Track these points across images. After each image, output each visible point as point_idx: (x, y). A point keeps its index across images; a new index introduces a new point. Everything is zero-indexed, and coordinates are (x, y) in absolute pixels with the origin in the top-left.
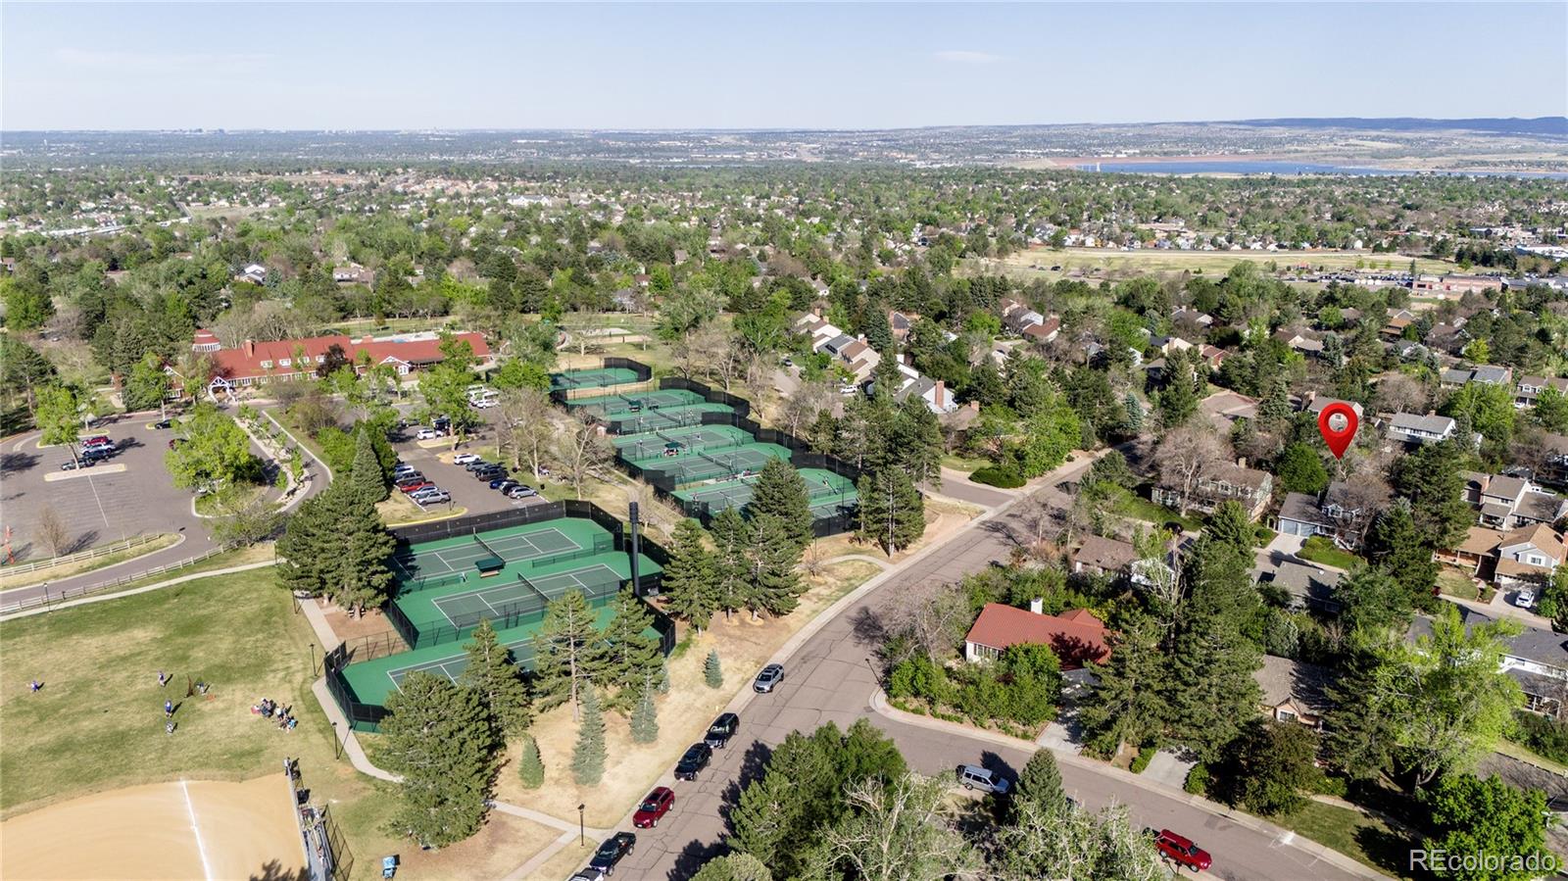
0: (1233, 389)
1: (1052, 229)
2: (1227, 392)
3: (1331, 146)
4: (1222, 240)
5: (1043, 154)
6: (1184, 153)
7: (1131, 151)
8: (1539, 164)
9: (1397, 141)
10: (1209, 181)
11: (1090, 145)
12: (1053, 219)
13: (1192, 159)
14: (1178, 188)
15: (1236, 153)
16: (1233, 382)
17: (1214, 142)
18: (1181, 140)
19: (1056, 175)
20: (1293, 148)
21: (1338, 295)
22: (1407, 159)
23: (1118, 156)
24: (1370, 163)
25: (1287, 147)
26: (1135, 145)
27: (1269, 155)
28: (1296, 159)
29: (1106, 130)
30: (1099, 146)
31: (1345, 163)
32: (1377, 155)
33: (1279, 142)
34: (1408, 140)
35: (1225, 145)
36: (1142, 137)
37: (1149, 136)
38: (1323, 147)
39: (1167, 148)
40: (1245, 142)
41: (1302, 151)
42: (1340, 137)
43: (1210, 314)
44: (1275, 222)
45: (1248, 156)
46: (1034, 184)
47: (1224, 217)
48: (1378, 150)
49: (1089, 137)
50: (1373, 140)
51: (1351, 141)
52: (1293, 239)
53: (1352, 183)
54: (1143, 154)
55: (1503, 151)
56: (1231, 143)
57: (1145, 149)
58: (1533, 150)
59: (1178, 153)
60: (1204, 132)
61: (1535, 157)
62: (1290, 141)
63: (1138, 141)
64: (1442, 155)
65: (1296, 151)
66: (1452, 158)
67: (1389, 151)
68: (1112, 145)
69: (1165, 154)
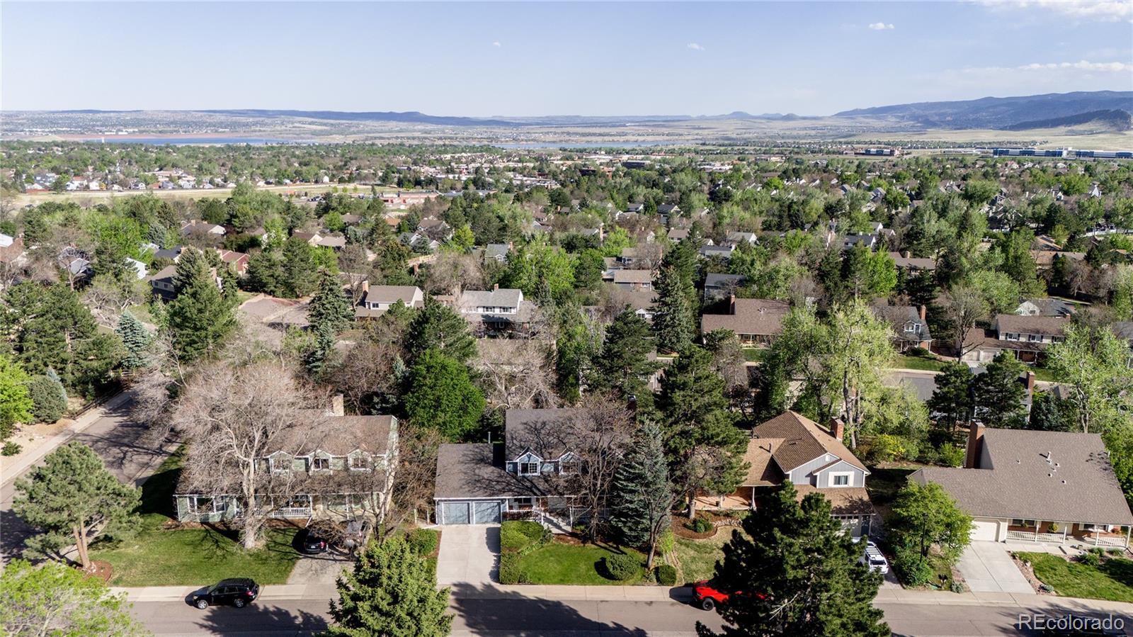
0: (265, 292)
1: (53, 177)
2: (261, 296)
3: (283, 128)
4: (219, 180)
5: (50, 132)
6: (175, 131)
7: (131, 130)
8: (414, 138)
9: (325, 125)
10: (199, 148)
11: (94, 126)
12: (54, 170)
13: (182, 136)
14: (174, 152)
15: (216, 131)
16: (265, 285)
17: (198, 125)
18: (172, 123)
19: (62, 145)
20: (258, 129)
21: (334, 204)
22: (334, 136)
23: (120, 133)
24: (312, 138)
25: (253, 128)
26: (133, 126)
27: (241, 133)
28: (261, 136)
29: (106, 115)
30: (102, 126)
31: (295, 138)
32: (314, 133)
33: (247, 125)
34: (332, 124)
35: (207, 127)
36: (138, 121)
37: (144, 119)
38: (278, 128)
39: (160, 128)
40: (222, 125)
41: (264, 131)
42: (289, 122)
43: (222, 225)
44: (259, 168)
45: (226, 134)
46: (39, 150)
47: (217, 167)
48: (315, 131)
49: (92, 120)
50: (310, 124)
51: (296, 125)
52: (276, 177)
53: (304, 148)
54: (141, 132)
55: (391, 131)
56: (210, 125)
57: (142, 128)
58: (406, 131)
59: (171, 132)
60: (189, 118)
61: (410, 135)
62: (256, 124)
63: (136, 123)
64: (355, 133)
65: (260, 131)
66: (362, 135)
67: (322, 131)
68: (113, 126)
69: (160, 132)
